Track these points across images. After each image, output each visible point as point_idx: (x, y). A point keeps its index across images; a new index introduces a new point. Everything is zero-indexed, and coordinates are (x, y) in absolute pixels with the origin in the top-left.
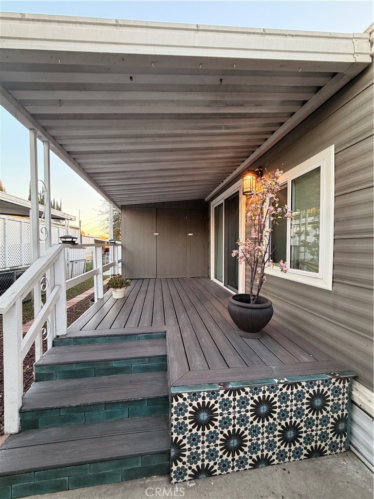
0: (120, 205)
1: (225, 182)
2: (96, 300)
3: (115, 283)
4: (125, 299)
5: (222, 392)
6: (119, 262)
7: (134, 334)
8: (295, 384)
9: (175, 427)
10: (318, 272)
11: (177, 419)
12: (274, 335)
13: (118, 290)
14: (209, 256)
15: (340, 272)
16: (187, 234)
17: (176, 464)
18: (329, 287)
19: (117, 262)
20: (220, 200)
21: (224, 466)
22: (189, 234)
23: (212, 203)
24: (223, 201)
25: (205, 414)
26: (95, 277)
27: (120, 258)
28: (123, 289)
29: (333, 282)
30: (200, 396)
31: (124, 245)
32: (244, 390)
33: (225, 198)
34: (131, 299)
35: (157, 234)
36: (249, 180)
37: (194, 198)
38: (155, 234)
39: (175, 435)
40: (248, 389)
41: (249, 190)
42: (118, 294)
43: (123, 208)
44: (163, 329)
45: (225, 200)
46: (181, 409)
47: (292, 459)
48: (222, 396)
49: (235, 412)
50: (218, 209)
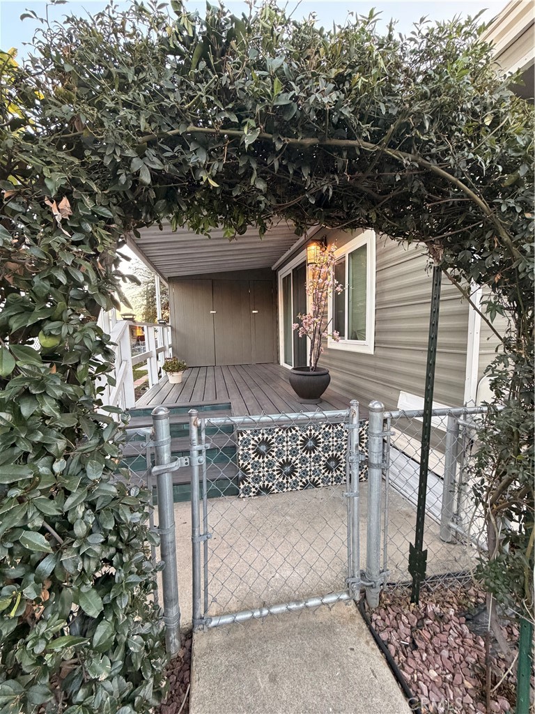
0: (166, 277)
1: (293, 248)
2: (151, 386)
3: (171, 367)
4: (183, 384)
5: (277, 430)
6: (169, 347)
7: (201, 406)
8: (335, 425)
9: (242, 455)
10: (365, 340)
11: (243, 450)
12: (331, 402)
13: (175, 374)
14: (278, 338)
15: (378, 338)
16: (251, 311)
17: (243, 484)
18: (371, 352)
19: (167, 346)
20: (287, 270)
21: (281, 486)
22: (254, 312)
23: (280, 273)
24: (290, 271)
25: (264, 446)
26: (148, 360)
27: (170, 343)
28: (180, 373)
29: (375, 347)
30: (260, 433)
31: (174, 327)
32: (294, 429)
33: (293, 268)
34: (191, 382)
35: (214, 312)
36: (313, 250)
37: (257, 267)
38: (212, 312)
39: (241, 462)
40: (297, 428)
41: (313, 261)
42: (175, 378)
43: (170, 280)
44: (228, 401)
45: (293, 270)
46: (246, 443)
47: (334, 483)
48: (277, 433)
49: (287, 446)
50: (286, 279)
